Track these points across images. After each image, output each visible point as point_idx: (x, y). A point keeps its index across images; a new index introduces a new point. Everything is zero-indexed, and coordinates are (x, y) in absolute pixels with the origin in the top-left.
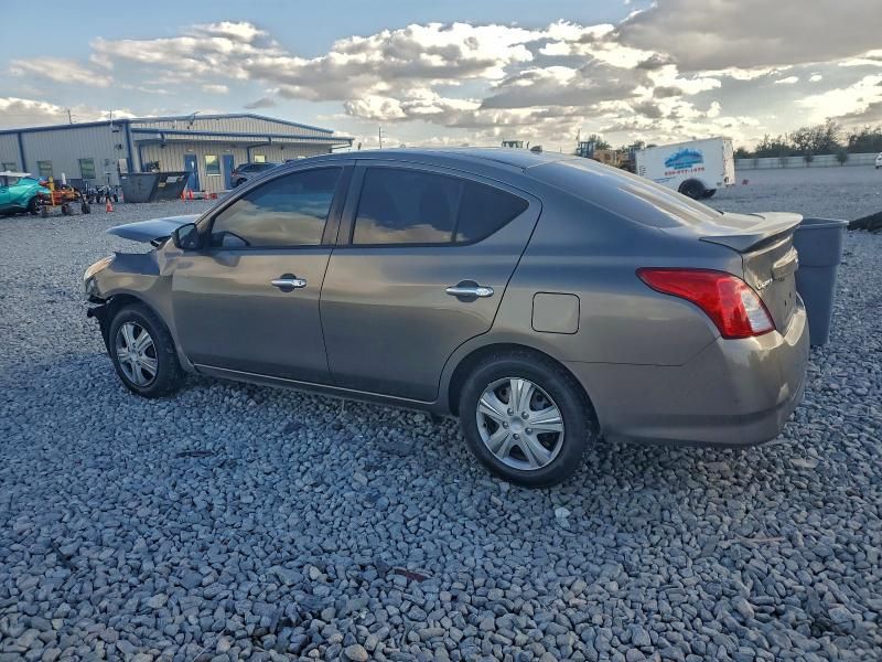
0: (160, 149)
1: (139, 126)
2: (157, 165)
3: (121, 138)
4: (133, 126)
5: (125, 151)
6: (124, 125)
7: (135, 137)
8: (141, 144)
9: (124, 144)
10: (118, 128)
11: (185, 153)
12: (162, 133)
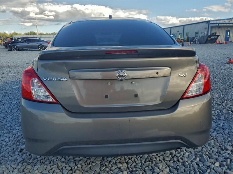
0: (218, 29)
1: (213, 22)
2: (215, 33)
3: (207, 26)
4: (211, 22)
5: (207, 29)
6: (208, 22)
7: (211, 25)
8: (212, 27)
9: (207, 27)
10: (207, 23)
11: (227, 30)
12: (219, 24)
